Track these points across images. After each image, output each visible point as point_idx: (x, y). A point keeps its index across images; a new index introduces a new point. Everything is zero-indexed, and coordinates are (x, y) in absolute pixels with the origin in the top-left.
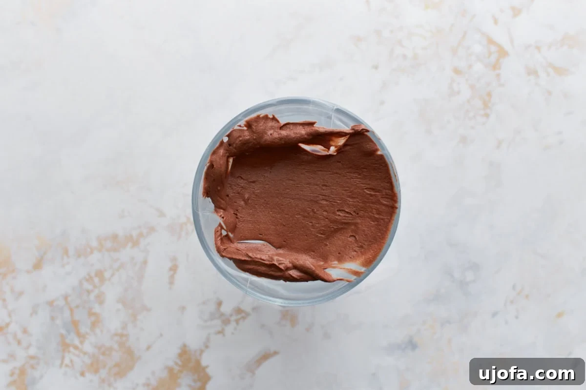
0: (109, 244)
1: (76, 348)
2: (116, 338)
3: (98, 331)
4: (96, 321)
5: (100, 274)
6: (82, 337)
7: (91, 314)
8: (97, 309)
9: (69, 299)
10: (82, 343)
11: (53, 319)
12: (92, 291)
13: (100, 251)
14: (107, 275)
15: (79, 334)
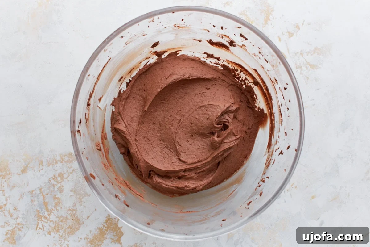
0: (66, 158)
1: (46, 218)
2: (70, 212)
3: (59, 208)
4: (58, 202)
5: (61, 175)
6: (50, 212)
7: (55, 198)
8: (58, 195)
9: (42, 190)
10: (49, 215)
11: (32, 201)
12: (56, 185)
13: (62, 162)
14: (65, 176)
15: (47, 210)
